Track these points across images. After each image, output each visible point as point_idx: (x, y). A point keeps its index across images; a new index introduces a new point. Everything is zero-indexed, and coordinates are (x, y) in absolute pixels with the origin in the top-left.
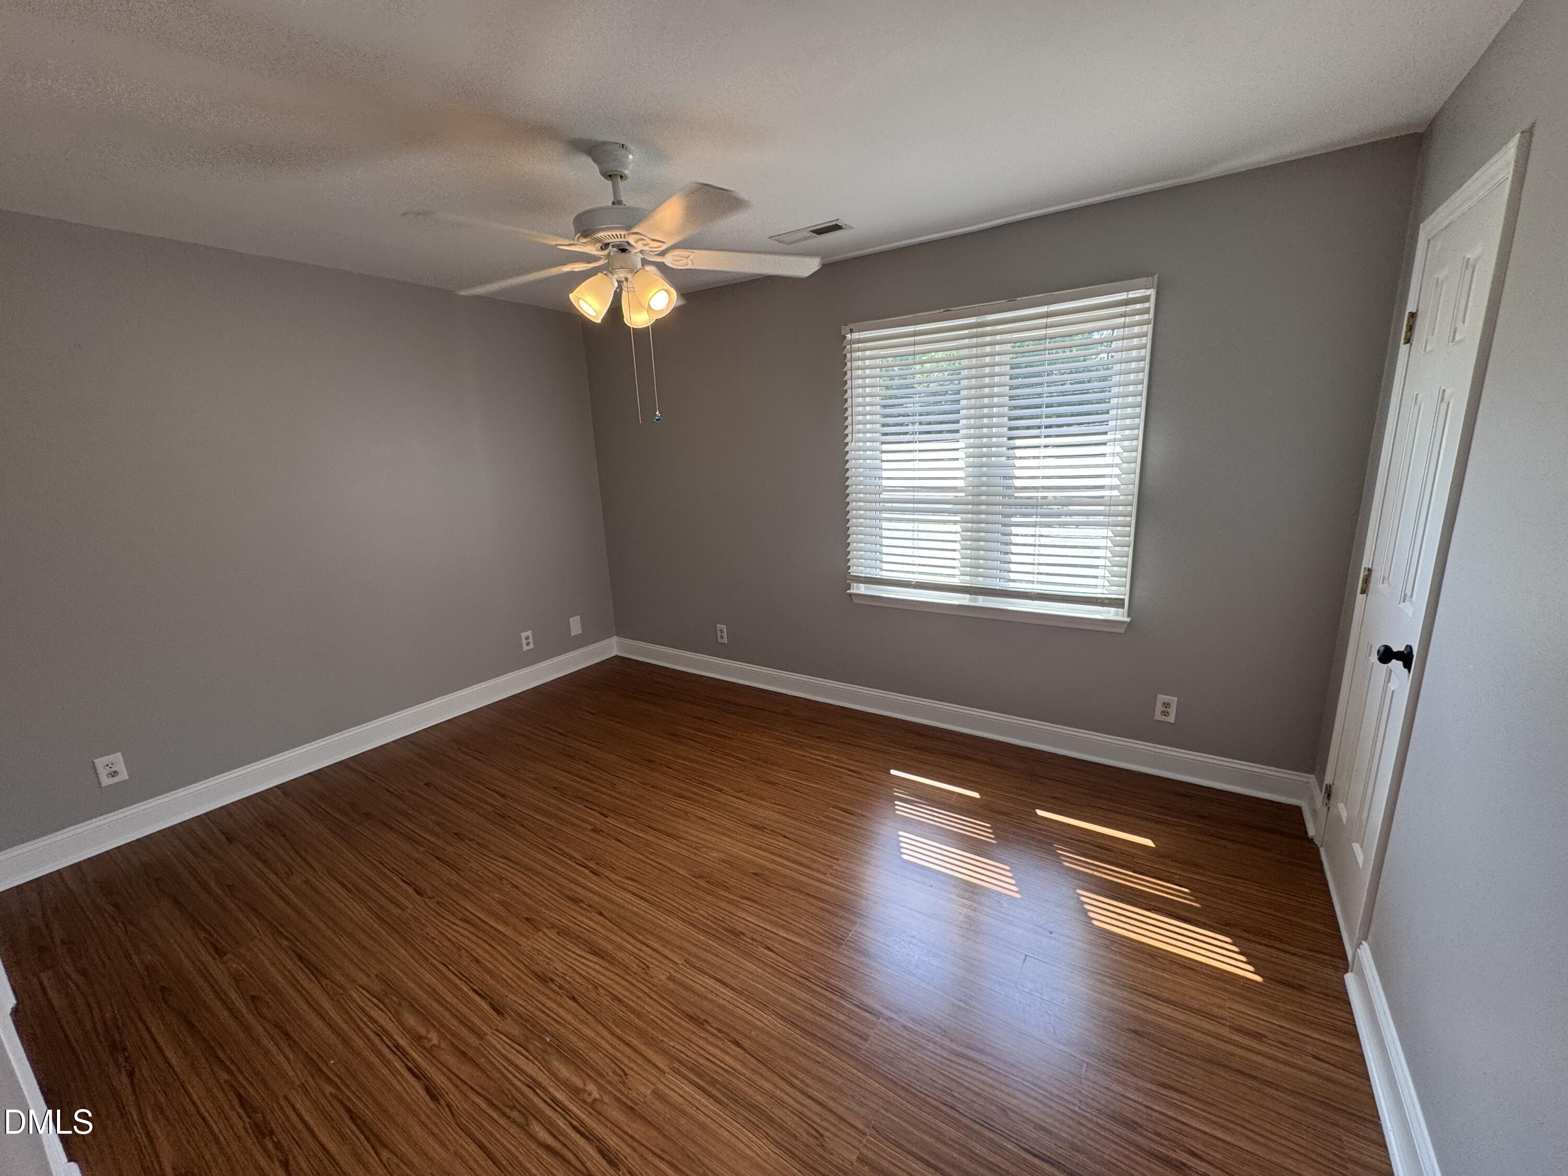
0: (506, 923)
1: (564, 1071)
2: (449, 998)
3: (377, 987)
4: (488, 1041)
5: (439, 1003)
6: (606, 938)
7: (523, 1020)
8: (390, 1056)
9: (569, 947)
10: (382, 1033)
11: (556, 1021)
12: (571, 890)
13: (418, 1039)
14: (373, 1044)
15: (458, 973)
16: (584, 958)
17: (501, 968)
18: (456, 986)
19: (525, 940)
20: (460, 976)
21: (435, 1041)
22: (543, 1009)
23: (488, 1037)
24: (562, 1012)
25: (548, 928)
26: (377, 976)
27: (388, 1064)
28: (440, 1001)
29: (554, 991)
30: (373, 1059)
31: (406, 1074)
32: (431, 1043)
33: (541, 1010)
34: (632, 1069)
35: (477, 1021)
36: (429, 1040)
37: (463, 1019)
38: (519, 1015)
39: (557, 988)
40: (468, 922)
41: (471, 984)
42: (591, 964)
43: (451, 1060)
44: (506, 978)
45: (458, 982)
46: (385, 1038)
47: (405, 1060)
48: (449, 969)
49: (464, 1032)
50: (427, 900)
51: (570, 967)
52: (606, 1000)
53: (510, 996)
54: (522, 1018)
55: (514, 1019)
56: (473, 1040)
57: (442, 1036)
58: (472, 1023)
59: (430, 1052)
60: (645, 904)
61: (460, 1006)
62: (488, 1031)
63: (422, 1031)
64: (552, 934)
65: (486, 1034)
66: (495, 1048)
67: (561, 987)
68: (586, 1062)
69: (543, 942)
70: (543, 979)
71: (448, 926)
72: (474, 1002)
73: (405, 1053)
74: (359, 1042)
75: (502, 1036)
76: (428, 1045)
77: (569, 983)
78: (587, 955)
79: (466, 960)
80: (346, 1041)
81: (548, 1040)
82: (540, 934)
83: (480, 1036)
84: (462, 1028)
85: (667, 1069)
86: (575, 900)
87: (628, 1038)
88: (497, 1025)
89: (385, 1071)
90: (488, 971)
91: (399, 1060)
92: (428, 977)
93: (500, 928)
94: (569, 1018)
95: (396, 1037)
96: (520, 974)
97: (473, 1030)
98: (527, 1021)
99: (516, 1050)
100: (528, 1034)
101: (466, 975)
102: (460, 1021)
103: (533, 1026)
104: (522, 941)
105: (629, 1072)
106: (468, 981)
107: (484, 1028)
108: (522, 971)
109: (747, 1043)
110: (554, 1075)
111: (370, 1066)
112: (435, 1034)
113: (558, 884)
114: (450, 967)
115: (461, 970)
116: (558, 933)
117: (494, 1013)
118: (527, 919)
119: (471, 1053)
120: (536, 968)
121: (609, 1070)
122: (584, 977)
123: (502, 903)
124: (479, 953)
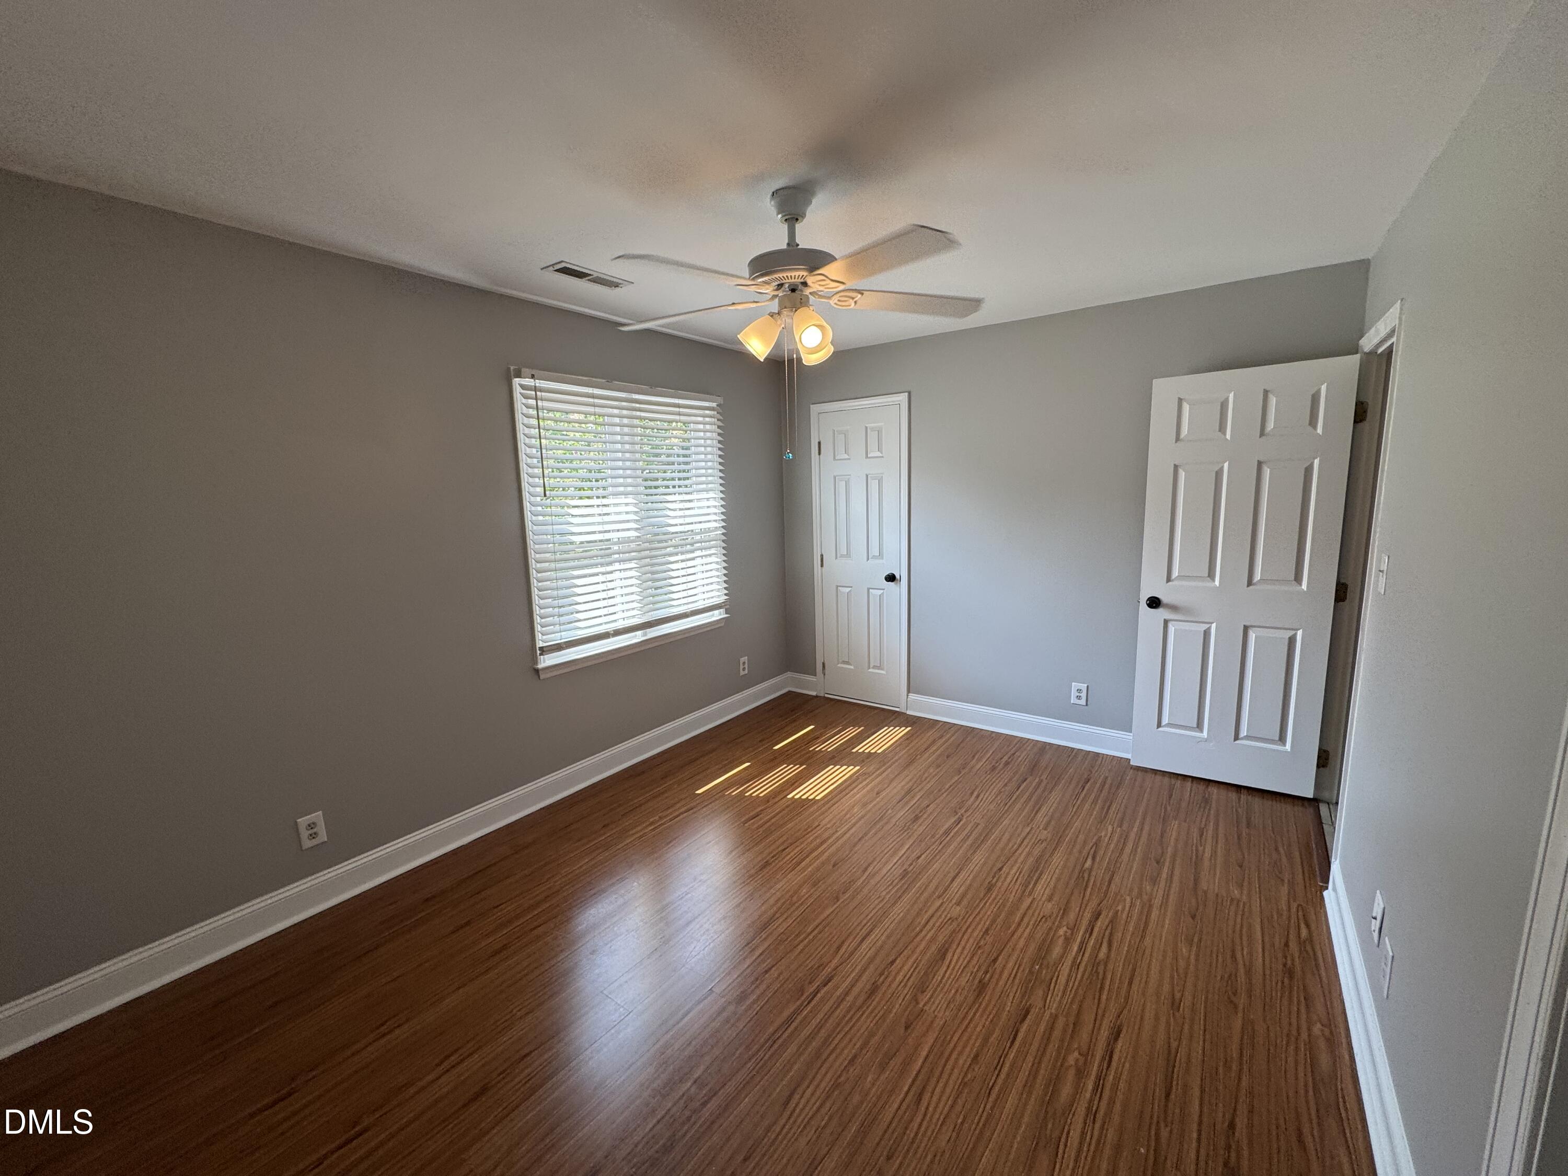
0: (917, 1046)
1: (1057, 951)
2: (1027, 1066)
4: (1057, 1009)
5: (1037, 1071)
6: (924, 952)
7: (1027, 990)
8: (1107, 1093)
9: (940, 978)
10: (1091, 1114)
11: (1019, 966)
12: (859, 995)
13: (1081, 1073)
14: (1105, 1116)
15: (997, 1072)
16: (950, 963)
18: (1012, 1067)
19: (937, 1020)
20: (998, 1068)
21: (1076, 1054)
22: (1011, 979)
23: (1053, 1011)
24: (1010, 965)
25: (917, 1003)
27: (1115, 1088)
28: (1033, 1073)
29: (991, 977)
30: (1117, 1107)
31: (1114, 1066)
32: (1079, 1057)
33: (1013, 981)
34: (1039, 914)
35: (1042, 1028)
36: (1078, 1060)
37: (1045, 1040)
38: (1023, 996)
39: (988, 976)
40: (922, 1093)
41: (1006, 1050)
42: (956, 957)
43: (1084, 1035)
44: (989, 1020)
45: (1007, 1065)
46: (1094, 1108)
47: (1104, 1072)
48: (993, 1085)
49: (1057, 1033)
51: (963, 971)
52: (990, 938)
53: (1008, 1009)
54: (1026, 992)
55: (1030, 998)
56: (1061, 1021)
57: (1069, 1051)
58: (1045, 1031)
59: (1087, 1055)
60: (877, 931)
61: (1033, 1049)
62: (1048, 1013)
63: (1072, 1073)
64: (923, 999)
65: (1051, 1014)
66: (1060, 1002)
67: (986, 972)
68: (1044, 940)
69: (937, 1003)
70: (982, 987)
71: (931, 1120)
72: (1025, 1038)
74: (1111, 1135)
75: (1048, 1001)
76: (1082, 1059)
77: (980, 967)
78: (947, 962)
79: (979, 1070)
80: (1118, 1149)
81: (1037, 967)
82: (926, 1008)
83: (1054, 1018)
84: (1054, 1036)
85: (1031, 898)
86: (874, 989)
87: (1017, 919)
88: (1040, 1009)
89: (1122, 1085)
90: (986, 1041)
91: (1107, 1080)
92: (1012, 1100)
93: (924, 1053)
94: (1014, 959)
95: (1088, 1095)
96: (980, 1010)
97: (1051, 1027)
98: (1027, 988)
99: (1055, 987)
100: (1038, 982)
101: (996, 1062)
102: (1049, 1040)
103: (1030, 981)
105: (1042, 914)
106: (1003, 1057)
107: (1046, 1017)
108: (977, 1010)
109: (999, 865)
110: (1062, 956)
112: (1069, 1058)
113: (848, 1012)
114: (991, 1084)
115: (992, 1069)
116: (923, 992)
117: (1029, 1017)
118: (907, 1028)
119: (1072, 1019)
120: (971, 999)
121: (1045, 926)
122: (972, 958)
123: (883, 1067)
124: (964, 1060)
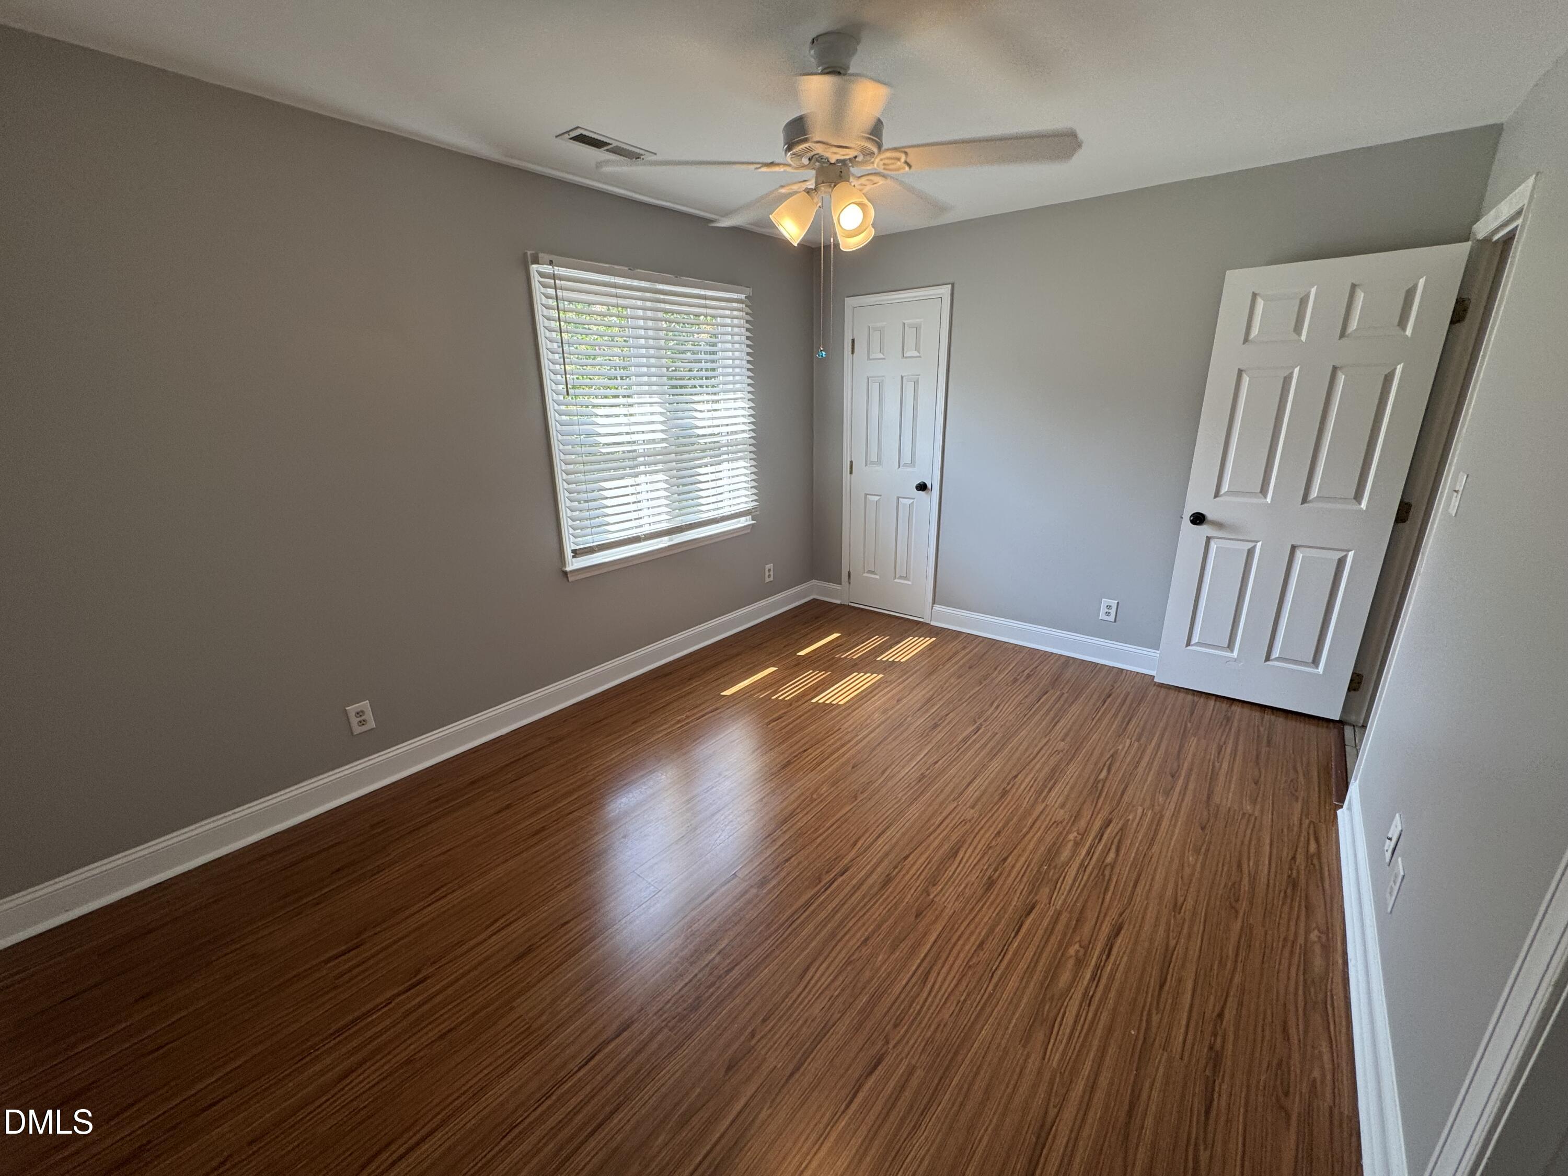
0: (927, 932)
1: (1066, 854)
2: (1030, 954)
3: (1039, 1036)
4: (1062, 906)
5: (1038, 961)
6: (937, 850)
7: (1034, 888)
8: (1103, 981)
9: (951, 873)
10: (1087, 999)
11: (1028, 866)
12: (873, 885)
13: (1080, 963)
14: (1100, 1002)
15: (1000, 958)
16: (961, 860)
17: (985, 920)
18: (1015, 954)
20: (1002, 954)
21: (1077, 946)
22: (1019, 877)
23: (1058, 908)
24: (1019, 864)
25: (929, 895)
26: (1024, 1046)
27: (1112, 977)
28: (1035, 962)
29: (1000, 875)
30: (1112, 994)
31: (1112, 958)
32: (1079, 949)
33: (1021, 879)
34: (1051, 819)
35: (1046, 921)
36: (1078, 951)
37: (1048, 933)
38: (1030, 893)
39: (997, 873)
40: (929, 973)
41: (1010, 941)
43: (1087, 929)
44: (996, 912)
45: (1011, 952)
46: (1090, 994)
47: (1102, 964)
48: (996, 969)
49: (1060, 927)
50: (891, 1046)
51: (973, 868)
52: (1001, 840)
53: (1014, 903)
54: (1033, 889)
55: (1036, 894)
56: (1065, 917)
57: (1069, 944)
58: (1048, 925)
59: (1087, 948)
60: (893, 828)
61: (1036, 940)
62: (1052, 909)
63: (1071, 962)
64: (934, 891)
65: (1056, 910)
66: (1065, 900)
67: (996, 870)
68: (1054, 844)
69: (947, 895)
70: (991, 884)
71: (935, 996)
72: (1029, 930)
73: (1097, 967)
74: (1104, 1017)
75: (1053, 898)
76: (1082, 951)
77: (989, 865)
78: (958, 860)
79: (984, 955)
80: (1110, 1030)
81: (1046, 867)
82: (936, 899)
83: (1059, 914)
84: (1057, 930)
85: (1044, 804)
86: (888, 880)
87: (1029, 824)
88: (1045, 905)
89: (1118, 975)
90: (991, 931)
91: (1104, 970)
92: (1013, 983)
93: (933, 939)
94: (1023, 859)
95: (1085, 983)
96: (988, 903)
97: (1055, 922)
98: (1034, 885)
99: (1061, 886)
100: (1045, 881)
101: (1000, 949)
102: (1051, 933)
103: (1037, 880)
104: (948, 912)
105: (1053, 820)
106: (1007, 945)
107: (1051, 913)
108: (985, 903)
109: (1014, 773)
110: (1070, 859)
111: (1120, 993)
112: (1070, 950)
113: (863, 899)
114: (994, 968)
115: (996, 955)
116: (934, 885)
117: (1034, 911)
118: (917, 916)
119: (1075, 916)
120: (980, 892)
121: (1056, 830)
122: (982, 857)
123: (893, 949)
124: (970, 946)
